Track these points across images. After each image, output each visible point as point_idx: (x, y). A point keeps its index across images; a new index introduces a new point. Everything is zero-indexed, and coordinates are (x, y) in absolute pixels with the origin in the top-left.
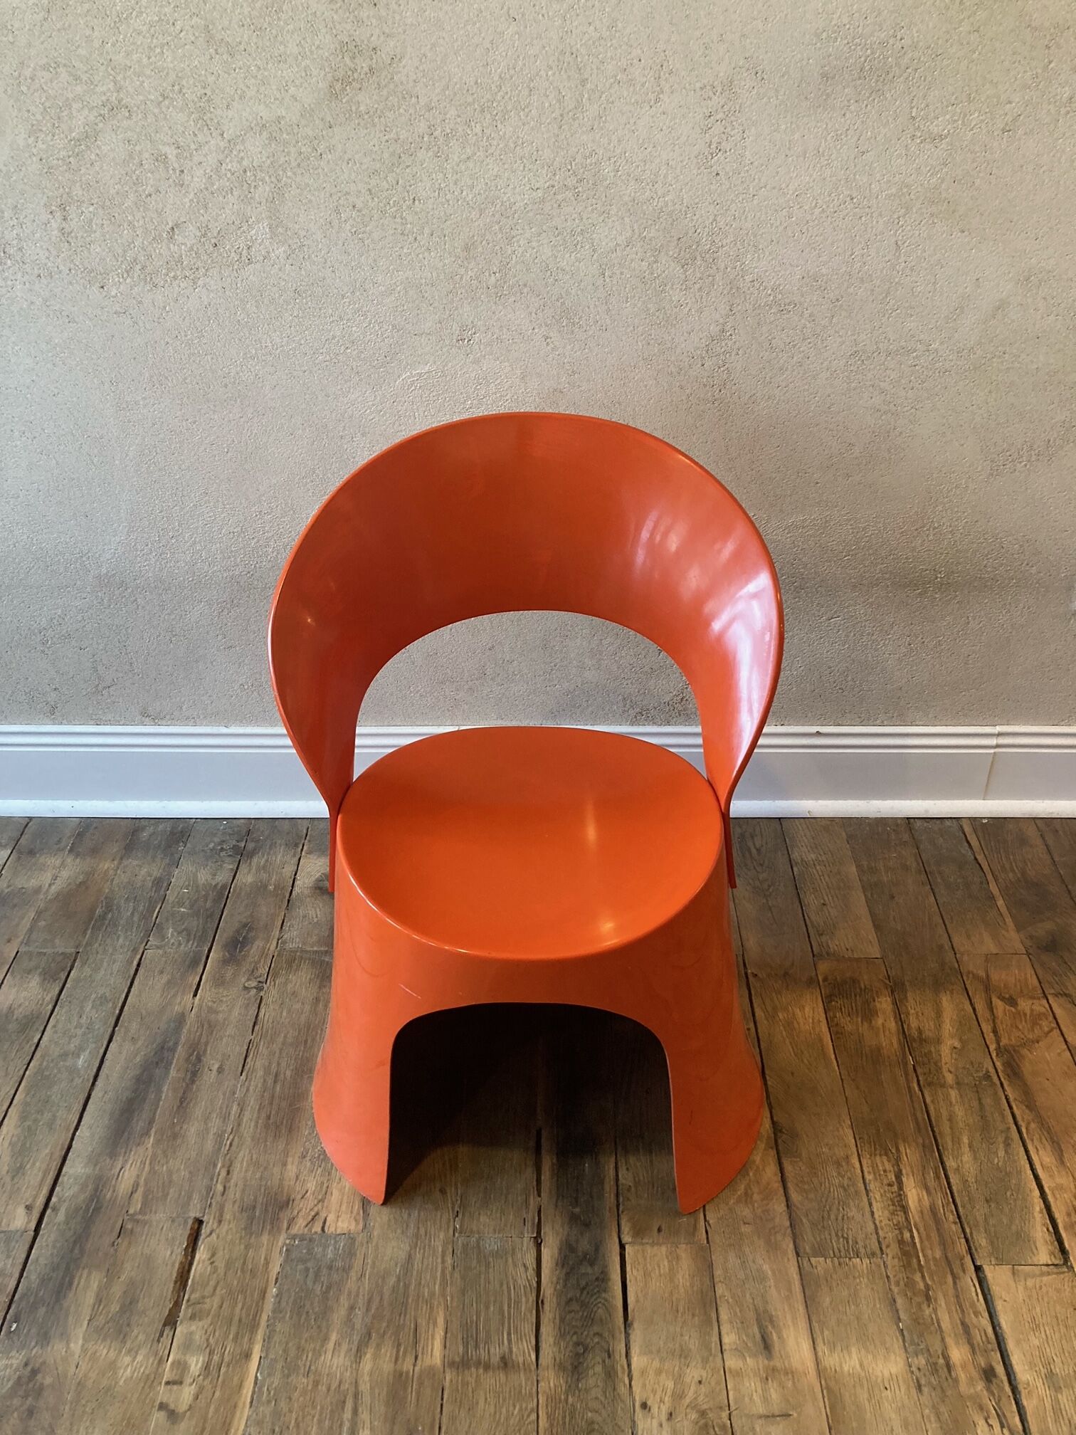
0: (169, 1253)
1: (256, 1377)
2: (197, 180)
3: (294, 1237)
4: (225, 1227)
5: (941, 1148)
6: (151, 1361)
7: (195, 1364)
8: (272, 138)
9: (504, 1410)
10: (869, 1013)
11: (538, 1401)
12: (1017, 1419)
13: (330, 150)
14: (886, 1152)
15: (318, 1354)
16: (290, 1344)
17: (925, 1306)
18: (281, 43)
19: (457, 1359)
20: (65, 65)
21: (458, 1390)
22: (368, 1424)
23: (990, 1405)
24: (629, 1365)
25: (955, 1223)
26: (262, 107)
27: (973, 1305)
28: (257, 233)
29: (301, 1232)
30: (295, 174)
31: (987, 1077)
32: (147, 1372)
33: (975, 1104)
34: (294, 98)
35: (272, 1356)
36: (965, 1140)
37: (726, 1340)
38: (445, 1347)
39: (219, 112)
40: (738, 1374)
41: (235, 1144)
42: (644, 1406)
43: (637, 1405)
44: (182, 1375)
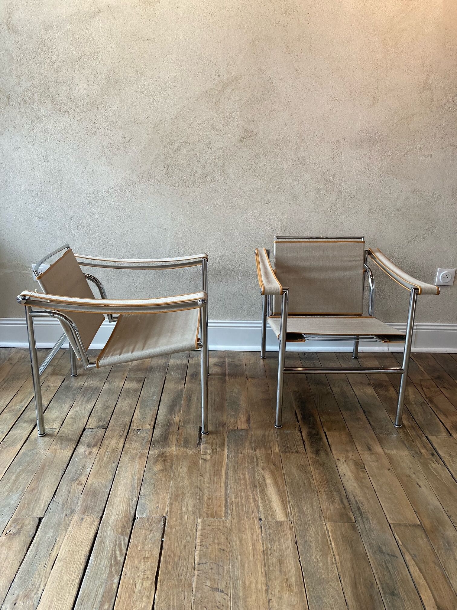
3: (230, 430)
10: (387, 390)
12: (442, 463)
17: (413, 442)
22: (261, 461)
23: (434, 460)
27: (426, 442)
31: (424, 402)
33: (421, 407)
42: (338, 459)
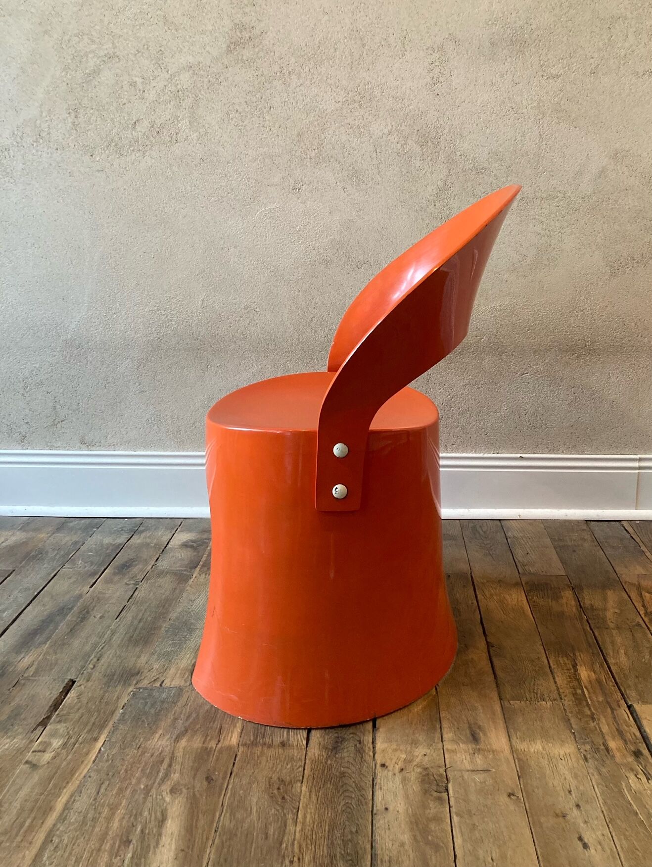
0: (49, 693)
1: (100, 750)
2: (151, 96)
4: (90, 684)
5: (605, 654)
6: (24, 741)
7: (56, 743)
8: (194, 74)
9: (279, 766)
11: (305, 762)
13: (226, 79)
14: (567, 656)
15: (147, 739)
16: (128, 735)
18: (204, 24)
19: (248, 742)
20: (88, 34)
21: (247, 756)
24: (374, 748)
25: (614, 686)
26: (191, 56)
28: (182, 125)
29: (145, 686)
30: (206, 93)
32: (21, 746)
34: (208, 52)
35: (113, 740)
36: (622, 651)
37: (445, 736)
38: (241, 737)
39: (167, 60)
40: (454, 752)
41: (105, 648)
43: (378, 766)
44: (46, 748)
